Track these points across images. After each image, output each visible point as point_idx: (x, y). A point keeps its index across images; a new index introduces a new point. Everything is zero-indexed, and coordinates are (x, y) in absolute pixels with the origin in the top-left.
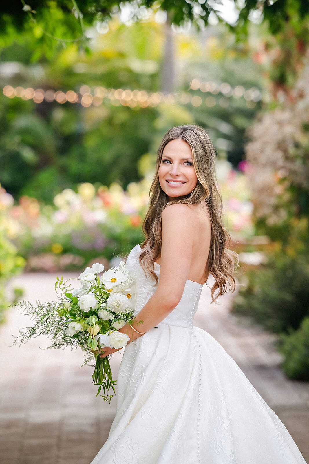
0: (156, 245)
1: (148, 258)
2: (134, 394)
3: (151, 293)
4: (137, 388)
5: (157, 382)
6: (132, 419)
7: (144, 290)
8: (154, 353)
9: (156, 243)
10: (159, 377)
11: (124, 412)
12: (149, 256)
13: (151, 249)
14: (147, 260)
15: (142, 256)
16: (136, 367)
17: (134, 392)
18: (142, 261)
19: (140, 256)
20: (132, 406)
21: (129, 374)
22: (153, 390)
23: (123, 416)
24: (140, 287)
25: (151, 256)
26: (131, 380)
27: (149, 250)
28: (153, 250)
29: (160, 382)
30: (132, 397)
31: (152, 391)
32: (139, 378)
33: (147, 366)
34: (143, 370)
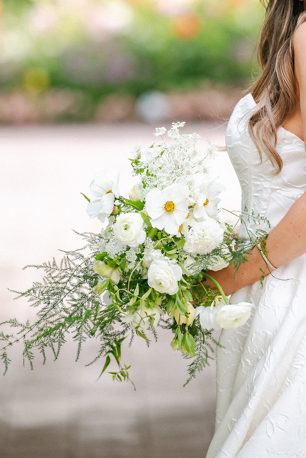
0: (281, 99)
1: (265, 123)
2: (252, 389)
3: (278, 189)
4: (257, 377)
5: (295, 364)
6: (249, 439)
7: (264, 184)
8: (289, 308)
9: (281, 95)
10: (300, 354)
11: (233, 424)
12: (268, 119)
13: (273, 105)
14: (263, 126)
15: (254, 119)
16: (254, 335)
17: (251, 385)
18: (255, 129)
19: (251, 119)
20: (249, 413)
21: (239, 349)
22: (287, 381)
23: (230, 432)
24: (256, 178)
25: (272, 120)
26: (245, 361)
27: (269, 108)
28: (276, 108)
29: (302, 365)
30: (248, 397)
31: (287, 383)
32: (260, 358)
33: (276, 332)
34: (269, 342)
